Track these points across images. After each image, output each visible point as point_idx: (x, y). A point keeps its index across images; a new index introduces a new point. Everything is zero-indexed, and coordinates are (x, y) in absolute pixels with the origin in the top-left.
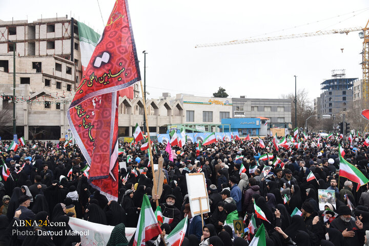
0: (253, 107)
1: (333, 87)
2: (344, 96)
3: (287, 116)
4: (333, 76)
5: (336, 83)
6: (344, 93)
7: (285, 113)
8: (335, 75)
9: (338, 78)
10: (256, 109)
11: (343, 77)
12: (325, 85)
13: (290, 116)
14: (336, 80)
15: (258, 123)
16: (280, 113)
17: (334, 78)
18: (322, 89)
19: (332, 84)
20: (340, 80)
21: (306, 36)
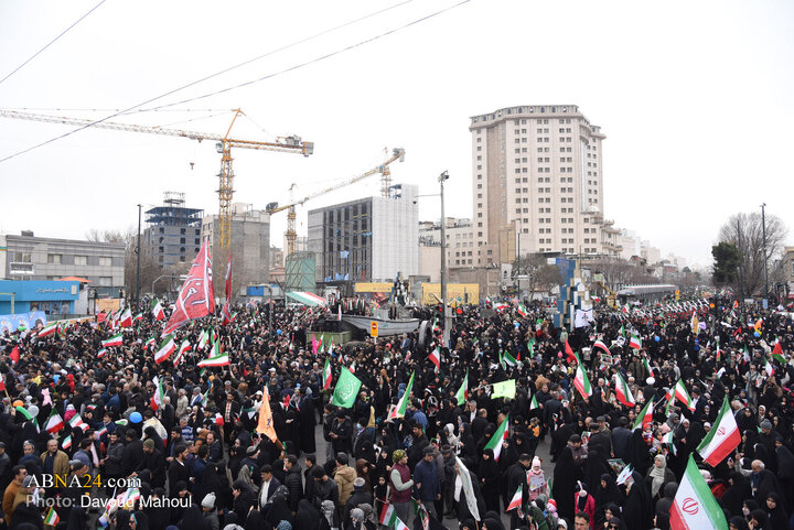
0: (53, 255)
1: (167, 220)
2: (183, 236)
3: (117, 274)
4: (166, 201)
5: (171, 214)
6: (183, 231)
7: (114, 268)
8: (170, 201)
9: (174, 205)
10: (57, 259)
11: (181, 206)
12: (154, 215)
13: (123, 274)
14: (171, 209)
15: (74, 289)
16: (105, 269)
17: (167, 205)
18: (147, 221)
19: (164, 214)
20: (178, 210)
21: (136, 130)
